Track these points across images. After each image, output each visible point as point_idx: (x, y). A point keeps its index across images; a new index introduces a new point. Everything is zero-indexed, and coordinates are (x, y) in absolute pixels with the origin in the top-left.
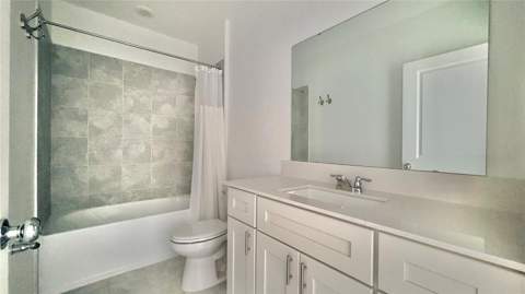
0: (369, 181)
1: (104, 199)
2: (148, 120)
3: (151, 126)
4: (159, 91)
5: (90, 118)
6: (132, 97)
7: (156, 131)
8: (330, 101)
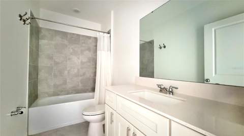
0: (177, 88)
1: (59, 93)
2: (79, 58)
3: (80, 61)
4: (84, 45)
5: (54, 58)
6: (72, 48)
7: (82, 63)
8: (165, 47)
